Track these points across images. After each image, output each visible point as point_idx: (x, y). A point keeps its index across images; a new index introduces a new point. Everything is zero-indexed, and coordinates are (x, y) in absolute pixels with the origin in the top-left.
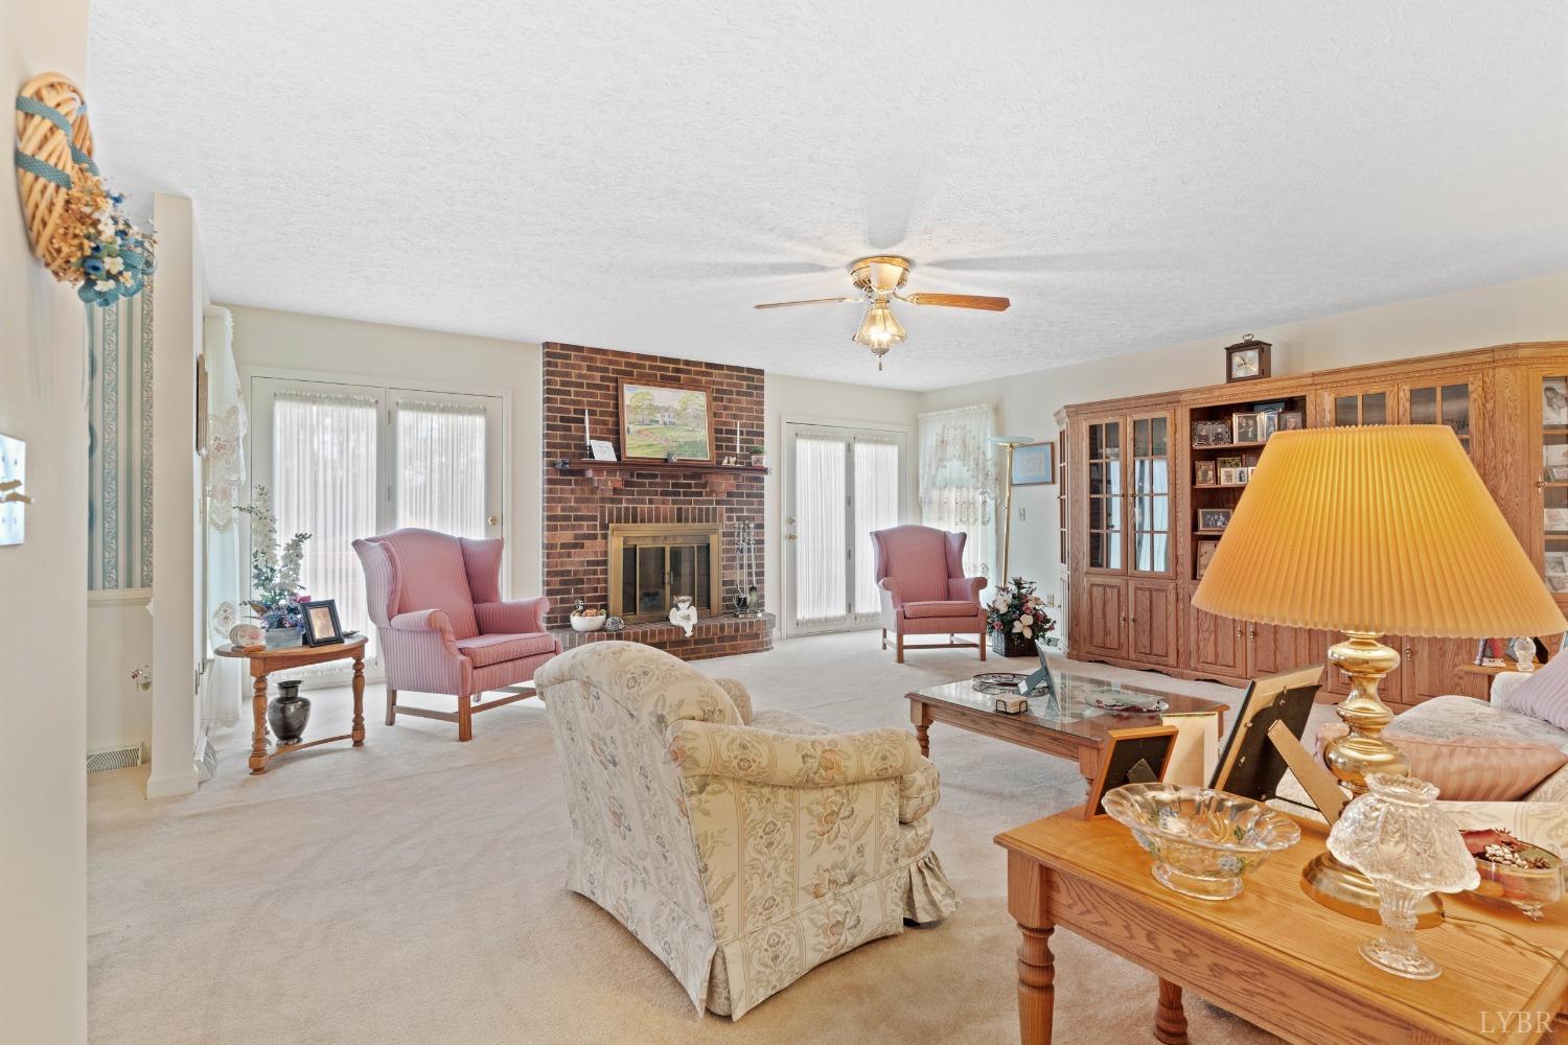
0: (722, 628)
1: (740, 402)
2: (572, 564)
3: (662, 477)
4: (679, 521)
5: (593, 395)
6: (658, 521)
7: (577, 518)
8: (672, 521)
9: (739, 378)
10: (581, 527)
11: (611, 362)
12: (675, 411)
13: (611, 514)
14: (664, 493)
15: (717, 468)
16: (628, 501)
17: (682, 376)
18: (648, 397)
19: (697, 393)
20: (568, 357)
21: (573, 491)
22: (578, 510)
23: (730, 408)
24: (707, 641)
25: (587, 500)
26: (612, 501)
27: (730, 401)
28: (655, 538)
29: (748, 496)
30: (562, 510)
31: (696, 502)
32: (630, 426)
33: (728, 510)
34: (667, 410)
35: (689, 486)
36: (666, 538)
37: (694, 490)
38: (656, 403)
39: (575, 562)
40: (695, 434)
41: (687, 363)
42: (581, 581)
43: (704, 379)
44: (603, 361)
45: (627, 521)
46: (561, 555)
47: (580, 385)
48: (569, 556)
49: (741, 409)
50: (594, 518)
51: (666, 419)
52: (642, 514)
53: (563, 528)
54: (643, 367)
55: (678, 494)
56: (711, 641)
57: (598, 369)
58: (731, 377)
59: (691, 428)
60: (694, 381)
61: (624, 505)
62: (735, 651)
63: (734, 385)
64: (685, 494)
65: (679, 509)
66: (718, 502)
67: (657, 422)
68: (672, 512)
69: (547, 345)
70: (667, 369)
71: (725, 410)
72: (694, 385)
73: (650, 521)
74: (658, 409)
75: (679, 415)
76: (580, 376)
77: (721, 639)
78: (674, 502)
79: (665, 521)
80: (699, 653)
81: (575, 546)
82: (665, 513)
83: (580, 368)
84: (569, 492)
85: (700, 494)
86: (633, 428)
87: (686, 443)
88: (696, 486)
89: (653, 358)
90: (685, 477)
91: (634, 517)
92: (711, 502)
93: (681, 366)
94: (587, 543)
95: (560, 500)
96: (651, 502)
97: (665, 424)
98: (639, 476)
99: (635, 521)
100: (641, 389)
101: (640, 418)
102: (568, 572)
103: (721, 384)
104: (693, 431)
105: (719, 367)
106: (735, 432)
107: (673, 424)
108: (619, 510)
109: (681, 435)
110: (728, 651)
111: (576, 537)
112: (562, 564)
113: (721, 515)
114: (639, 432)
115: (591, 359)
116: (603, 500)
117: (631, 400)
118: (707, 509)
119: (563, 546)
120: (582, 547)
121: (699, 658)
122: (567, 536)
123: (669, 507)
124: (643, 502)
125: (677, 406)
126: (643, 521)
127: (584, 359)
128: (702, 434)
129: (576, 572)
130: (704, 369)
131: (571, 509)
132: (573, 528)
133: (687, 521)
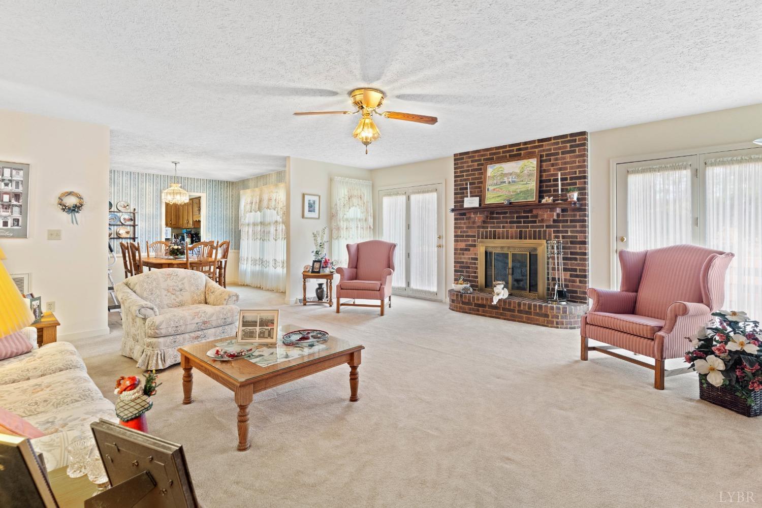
0: (519, 304)
1: (564, 158)
2: (465, 258)
3: (511, 213)
4: (521, 238)
5: (474, 174)
6: (507, 238)
7: (467, 236)
8: (516, 238)
9: (563, 142)
10: (468, 241)
11: (482, 155)
12: (516, 174)
13: (482, 234)
14: (511, 223)
15: (539, 205)
16: (492, 227)
17: (522, 152)
18: (501, 169)
19: (531, 160)
20: (462, 159)
21: (465, 223)
22: (467, 232)
23: (557, 164)
24: (509, 310)
25: (470, 228)
26: (483, 227)
27: (556, 159)
28: (502, 248)
29: (572, 221)
30: (460, 233)
31: (532, 227)
32: (489, 187)
33: (554, 232)
34: (511, 174)
35: (528, 217)
36: (509, 248)
37: (530, 219)
38: (506, 172)
39: (466, 257)
40: (527, 186)
41: (525, 143)
42: (469, 267)
43: (536, 150)
44: (478, 156)
45: (490, 238)
46: (460, 254)
47: (468, 171)
48: (463, 254)
49: (566, 163)
50: (474, 236)
51: (510, 180)
52: (499, 234)
53: (461, 241)
54: (499, 153)
55: (520, 222)
56: (513, 311)
57: (476, 161)
58: (558, 143)
59: (525, 183)
60: (530, 153)
61: (489, 229)
62: (529, 321)
63: (560, 148)
64: (524, 222)
65: (521, 232)
66: (547, 227)
67: (505, 182)
68: (516, 232)
69: (455, 155)
70: (513, 151)
71: (552, 166)
72: (530, 156)
73: (503, 238)
74: (506, 175)
75: (518, 176)
76: (468, 166)
77: (520, 312)
78: (517, 227)
79: (512, 238)
80: (506, 316)
81: (466, 250)
82: (512, 233)
83: (467, 162)
84: (463, 223)
85: (535, 222)
86: (491, 188)
87: (521, 192)
88: (532, 217)
89: (505, 147)
90: (525, 212)
91: (495, 236)
92: (543, 227)
93: (522, 147)
94: (472, 249)
95: (460, 228)
96: (504, 227)
97: (509, 183)
98: (497, 213)
99: (495, 238)
100: (497, 166)
101: (495, 182)
102: (463, 262)
103: (550, 150)
104: (527, 184)
105: (549, 139)
106: (557, 180)
107: (514, 182)
108: (486, 232)
109: (520, 187)
110: (524, 320)
111: (467, 245)
112: (461, 258)
113: (550, 235)
114: (494, 190)
115: (473, 157)
116: (478, 227)
117: (491, 173)
118: (540, 231)
119: (461, 249)
120: (469, 251)
121: (505, 319)
122: (462, 245)
123: (514, 230)
124: (499, 227)
125: (518, 171)
126: (499, 238)
127: (470, 157)
128: (533, 185)
129: (467, 263)
130: (537, 144)
131: (464, 232)
132: (465, 241)
133: (525, 238)
